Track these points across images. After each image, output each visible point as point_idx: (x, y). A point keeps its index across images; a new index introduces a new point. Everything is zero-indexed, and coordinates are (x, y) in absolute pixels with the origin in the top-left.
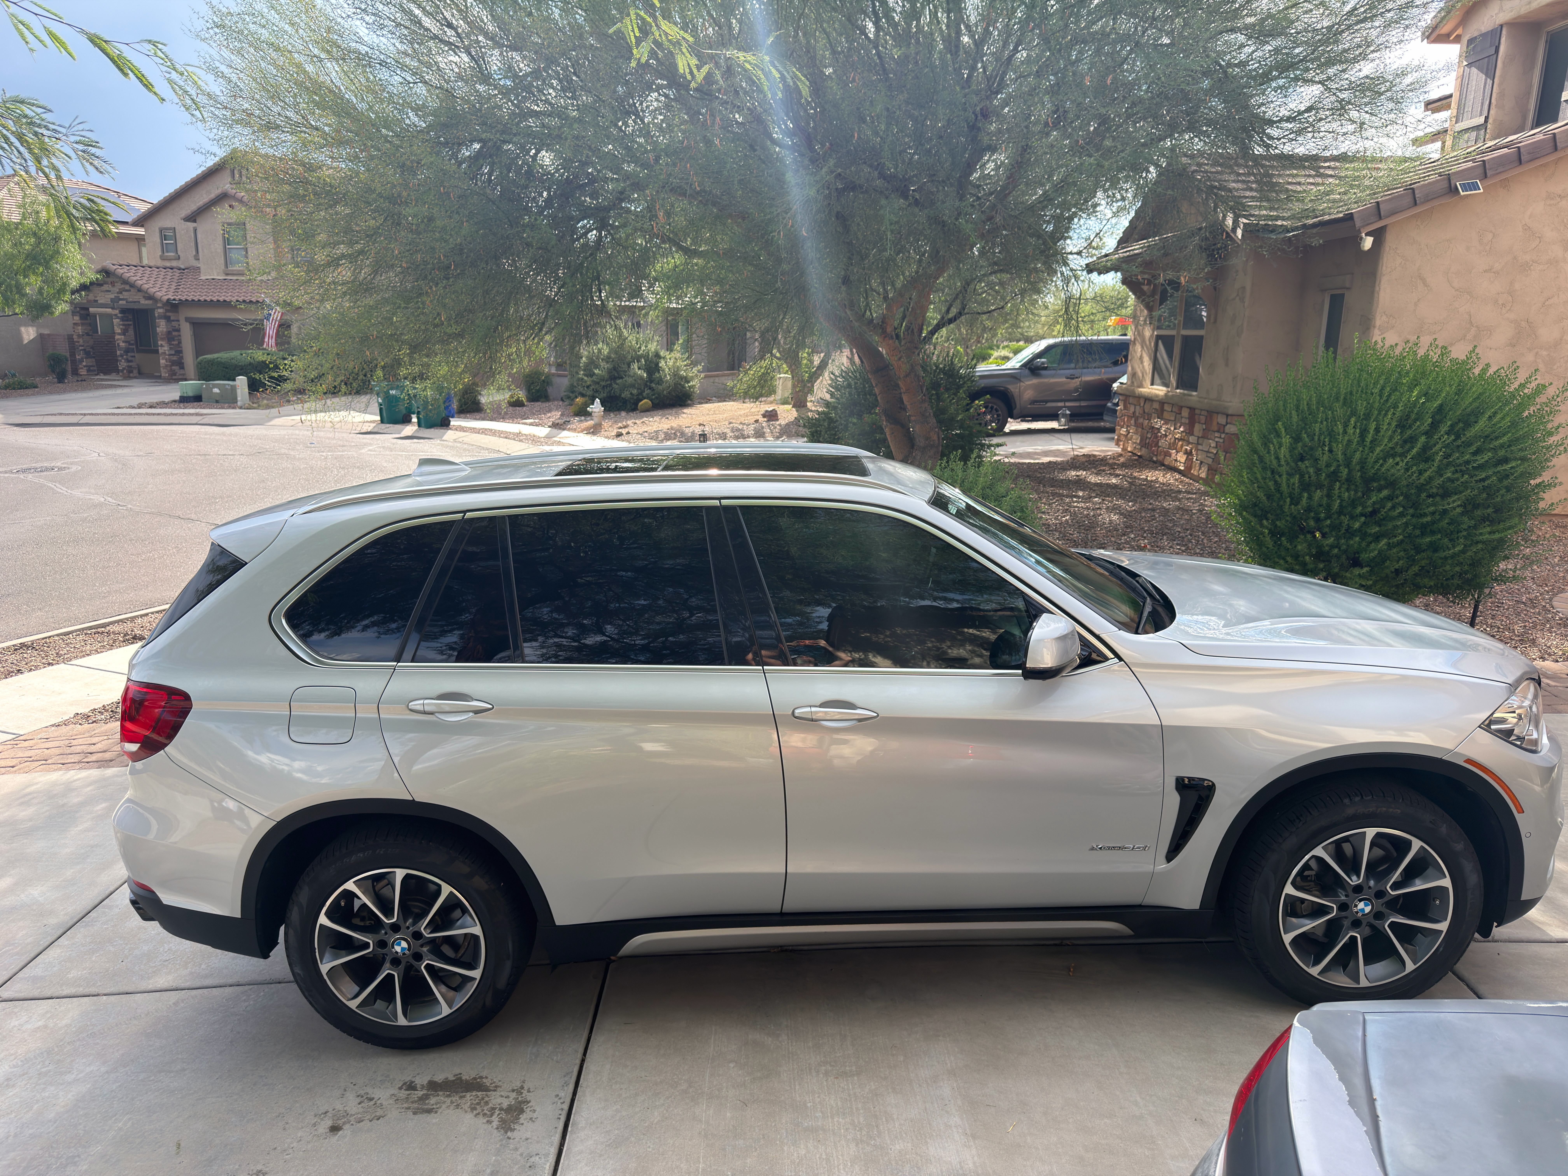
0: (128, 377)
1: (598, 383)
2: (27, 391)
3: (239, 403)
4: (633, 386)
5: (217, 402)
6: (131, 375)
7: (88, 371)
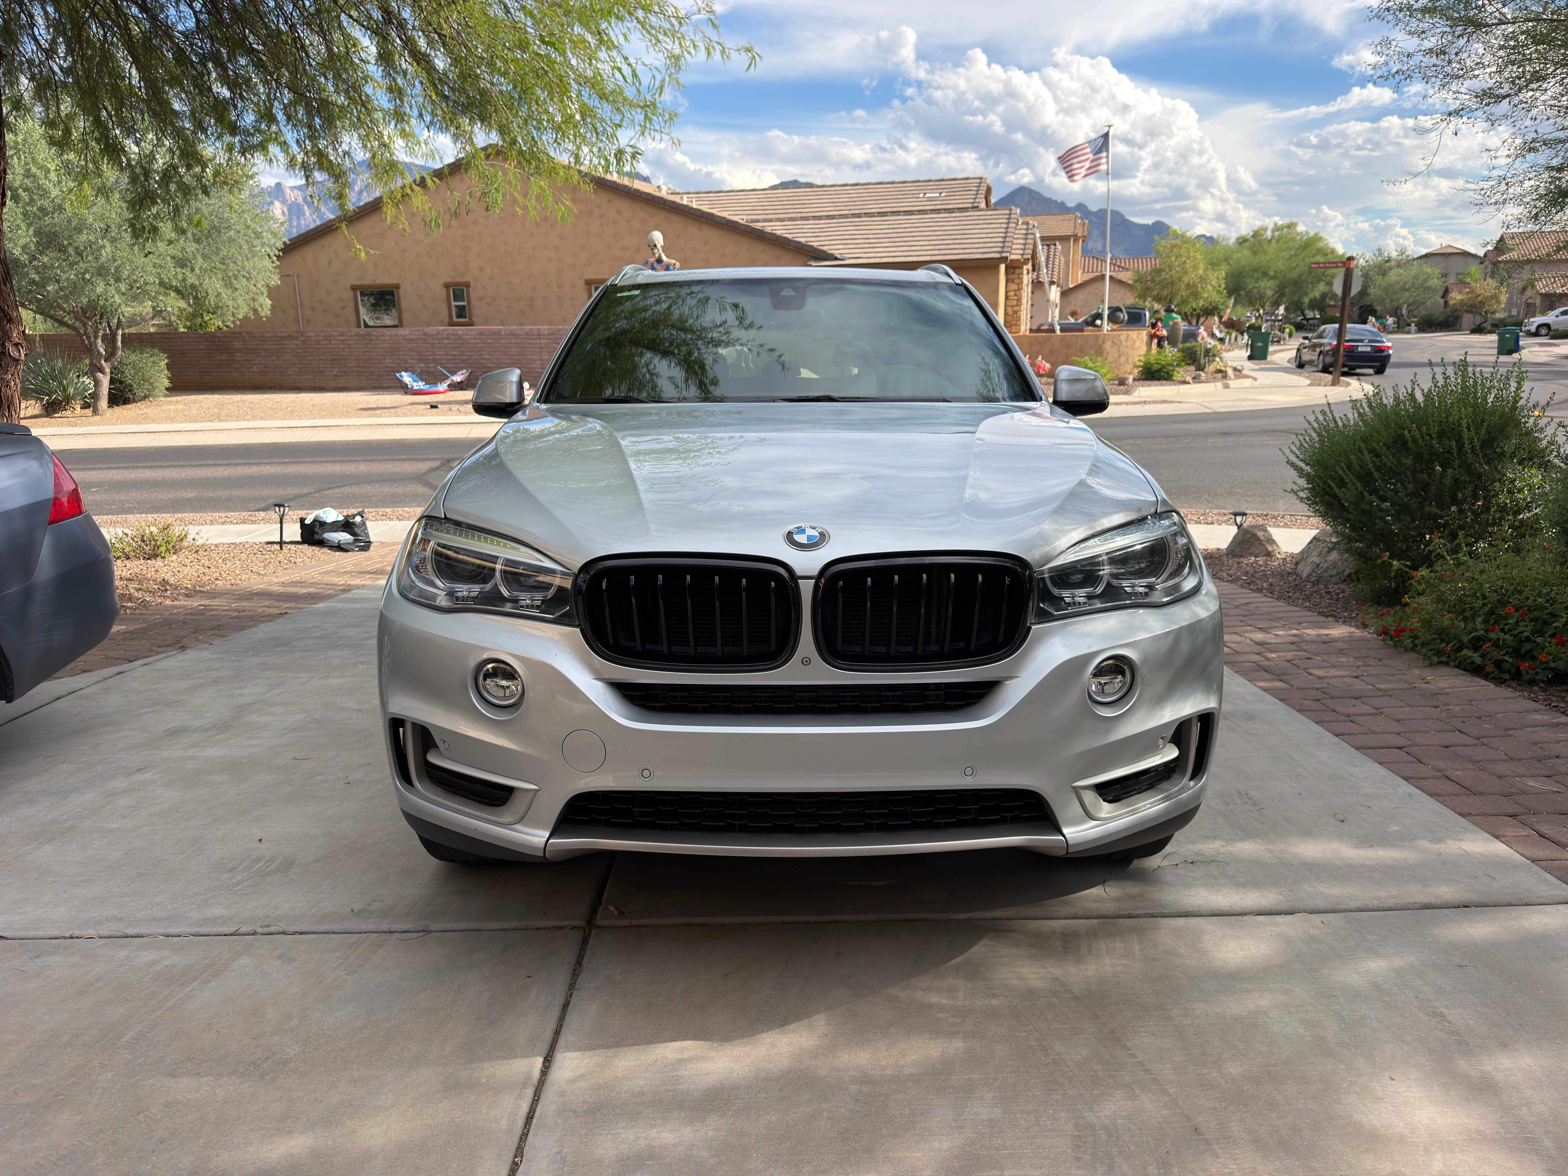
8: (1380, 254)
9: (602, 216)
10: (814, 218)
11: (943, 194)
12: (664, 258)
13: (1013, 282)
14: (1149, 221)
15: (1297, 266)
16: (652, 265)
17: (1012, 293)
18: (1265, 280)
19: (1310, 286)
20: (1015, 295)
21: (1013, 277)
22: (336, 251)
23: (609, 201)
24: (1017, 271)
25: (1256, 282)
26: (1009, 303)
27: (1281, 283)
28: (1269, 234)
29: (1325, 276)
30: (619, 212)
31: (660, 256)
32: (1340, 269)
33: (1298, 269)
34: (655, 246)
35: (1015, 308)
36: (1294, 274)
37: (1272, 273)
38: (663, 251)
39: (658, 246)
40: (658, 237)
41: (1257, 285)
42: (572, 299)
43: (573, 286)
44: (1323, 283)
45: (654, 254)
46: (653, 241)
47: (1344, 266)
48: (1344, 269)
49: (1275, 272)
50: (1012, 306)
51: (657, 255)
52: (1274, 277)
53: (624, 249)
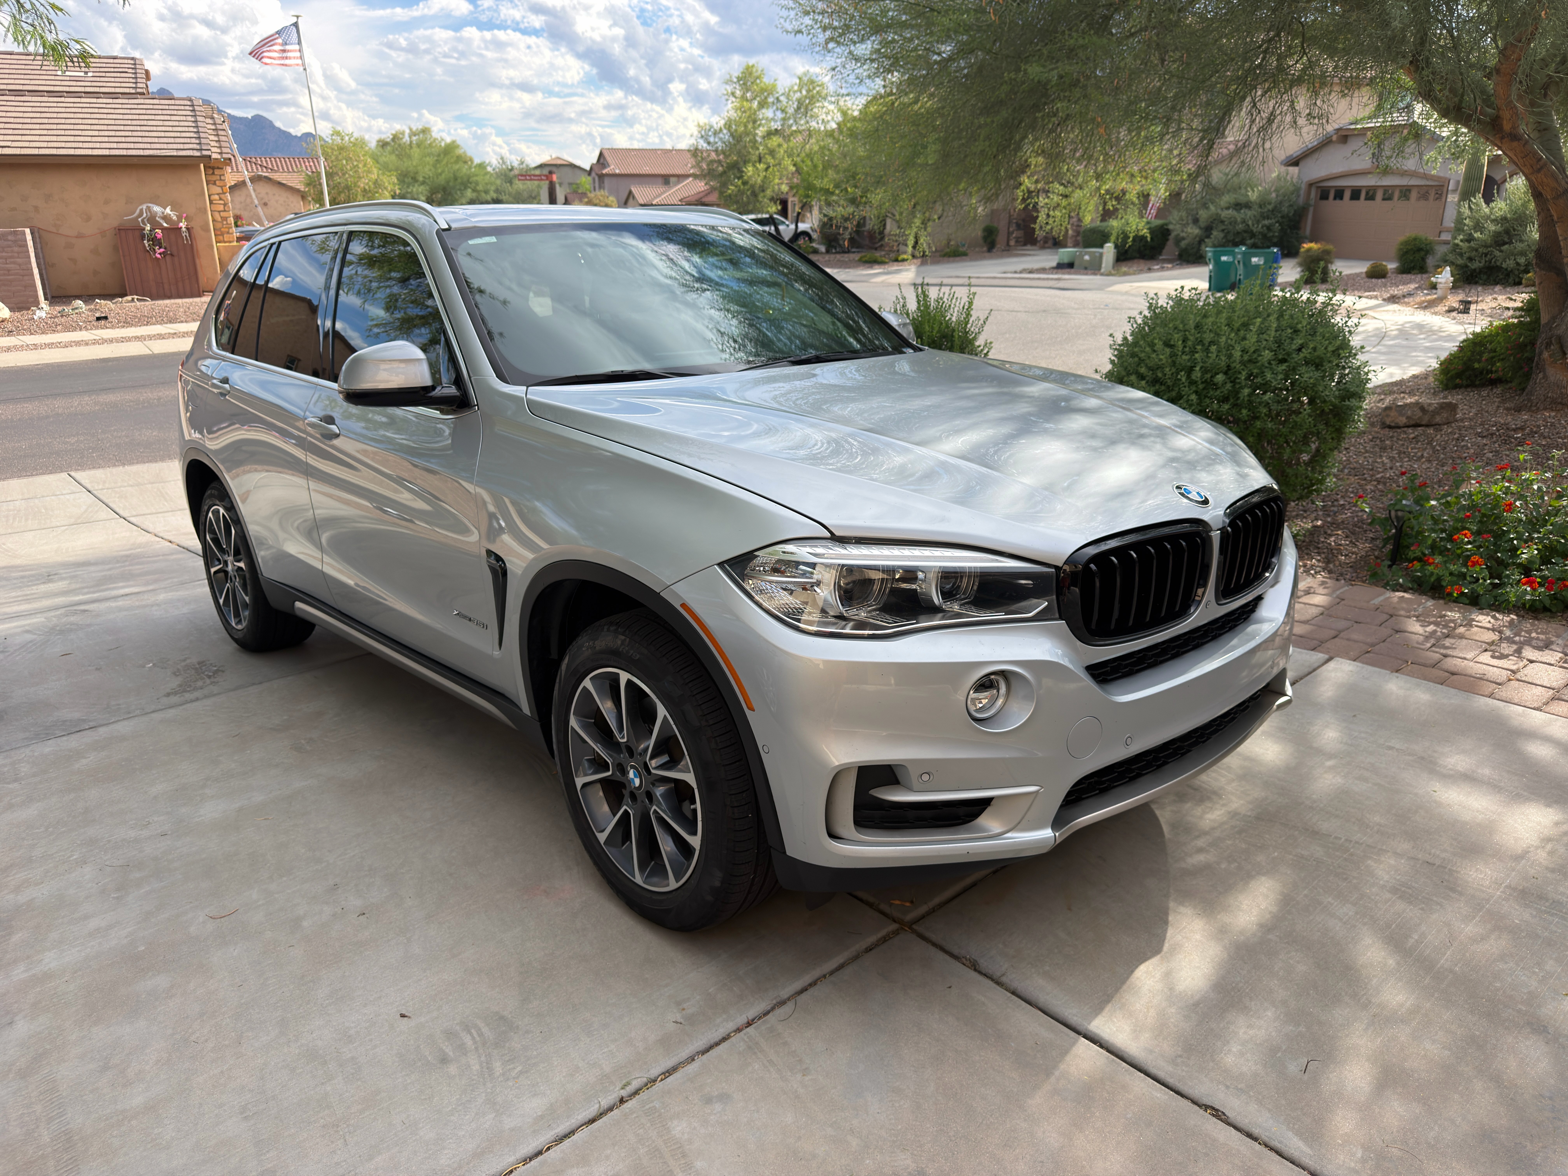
0: (1043, 248)
1: (1476, 250)
2: (958, 259)
3: (1103, 270)
4: (1523, 253)
5: (1086, 268)
6: (1047, 245)
7: (1017, 242)
8: (504, 162)
11: (90, 74)
13: (215, 184)
14: (249, 114)
15: (443, 172)
17: (217, 197)
18: (416, 185)
19: (458, 192)
20: (221, 199)
21: (214, 178)
24: (217, 172)
25: (408, 187)
26: (215, 207)
27: (431, 188)
28: (407, 138)
29: (471, 183)
32: (543, 182)
33: (443, 176)
35: (223, 214)
36: (442, 180)
37: (421, 179)
41: (409, 190)
44: (469, 190)
47: (547, 179)
48: (547, 182)
49: (424, 177)
50: (219, 212)
52: (423, 183)
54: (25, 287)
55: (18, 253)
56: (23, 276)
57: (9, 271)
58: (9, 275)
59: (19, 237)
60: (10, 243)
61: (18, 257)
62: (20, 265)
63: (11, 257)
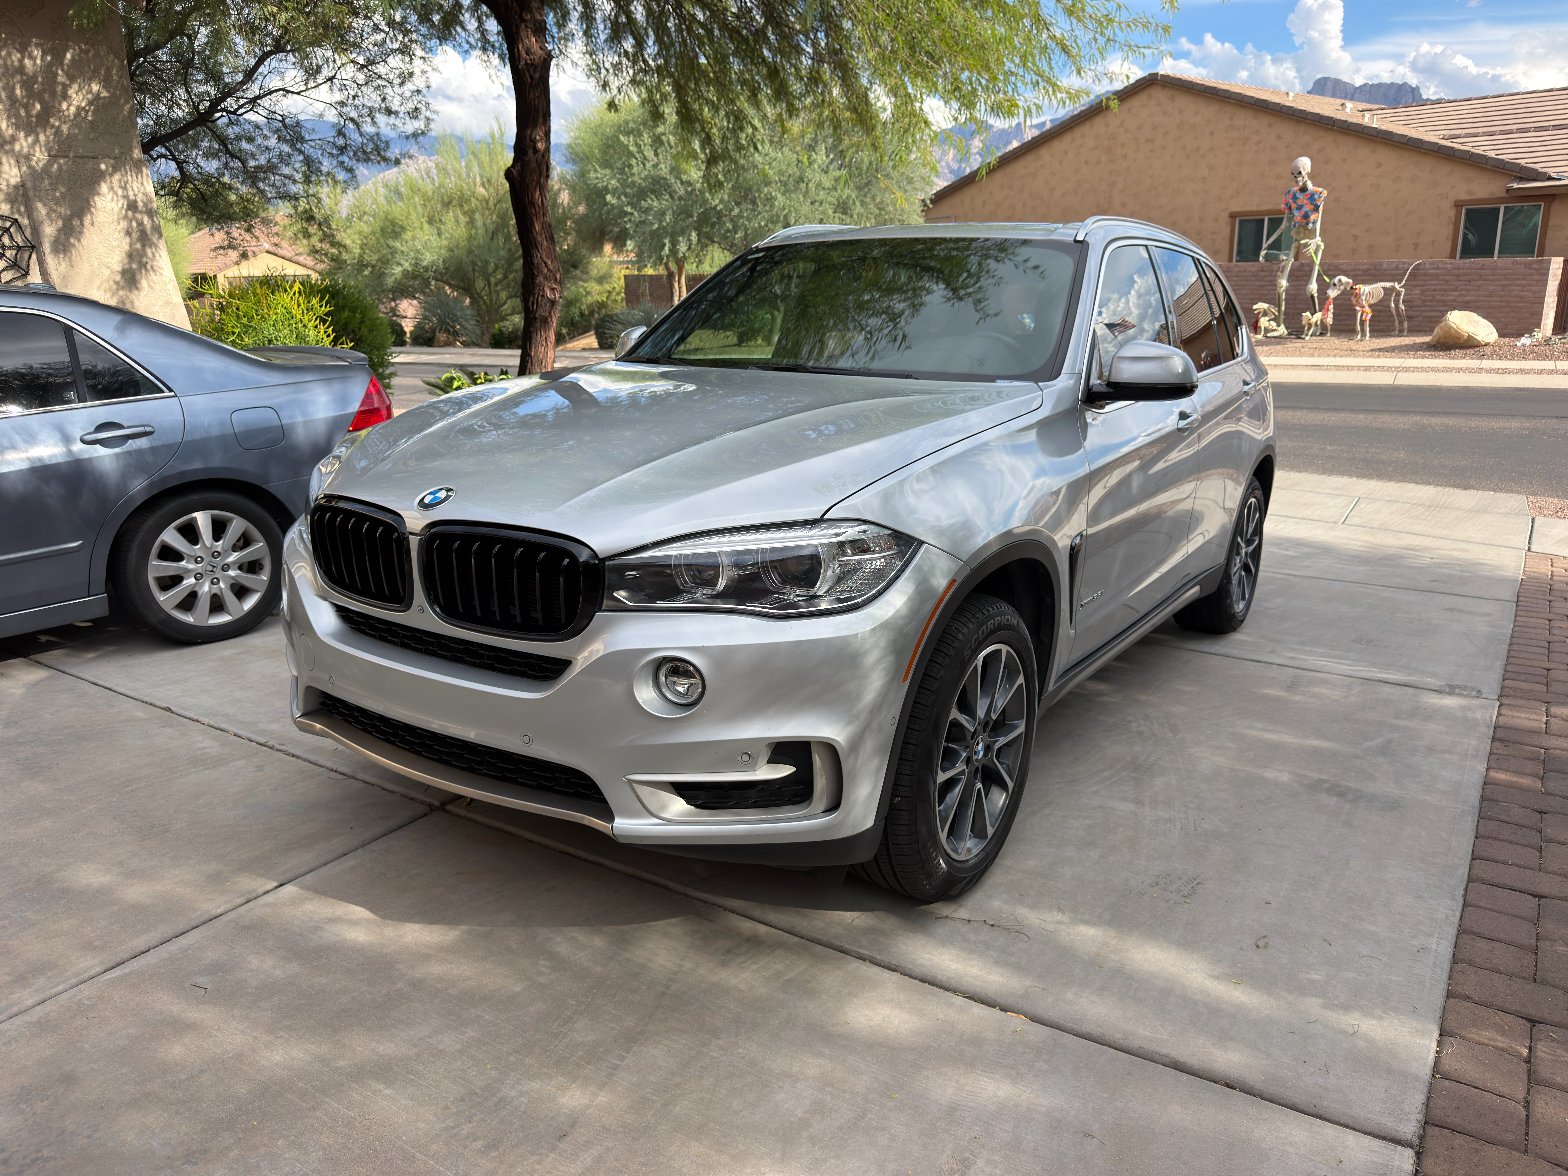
9: (1260, 142)
10: (1537, 129)
12: (1310, 185)
16: (1294, 194)
22: (991, 193)
23: (1270, 125)
30: (1279, 137)
31: (1305, 184)
34: (1300, 173)
38: (1309, 178)
39: (1303, 173)
40: (1305, 163)
42: (1213, 233)
43: (1216, 220)
45: (1297, 182)
46: (1299, 168)
51: (1301, 184)
53: (1279, 177)
54: (1532, 314)
55: (1537, 281)
56: (1534, 303)
57: (1522, 298)
58: (1521, 302)
59: (1544, 265)
60: (1533, 271)
61: (1536, 285)
62: (1534, 293)
63: (1530, 285)
